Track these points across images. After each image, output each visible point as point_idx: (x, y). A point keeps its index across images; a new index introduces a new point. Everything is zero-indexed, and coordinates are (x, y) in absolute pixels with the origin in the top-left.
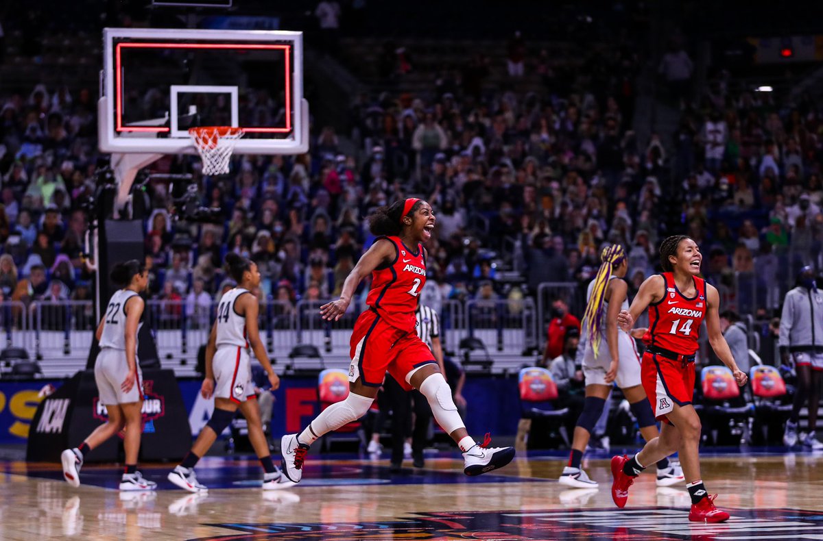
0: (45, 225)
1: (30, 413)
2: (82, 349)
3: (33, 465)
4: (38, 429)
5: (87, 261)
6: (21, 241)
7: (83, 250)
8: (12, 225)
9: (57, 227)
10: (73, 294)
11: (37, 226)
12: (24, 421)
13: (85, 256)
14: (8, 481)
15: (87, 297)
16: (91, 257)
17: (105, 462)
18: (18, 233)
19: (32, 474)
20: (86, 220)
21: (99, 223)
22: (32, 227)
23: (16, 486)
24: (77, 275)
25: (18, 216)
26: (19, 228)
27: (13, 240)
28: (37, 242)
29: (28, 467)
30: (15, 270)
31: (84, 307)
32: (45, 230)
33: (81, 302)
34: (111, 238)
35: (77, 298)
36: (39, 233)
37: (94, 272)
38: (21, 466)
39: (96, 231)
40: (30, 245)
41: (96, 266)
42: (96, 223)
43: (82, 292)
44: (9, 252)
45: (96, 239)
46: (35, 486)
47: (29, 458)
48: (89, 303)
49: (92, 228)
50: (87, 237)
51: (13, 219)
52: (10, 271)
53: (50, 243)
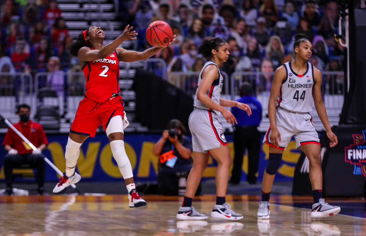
0: (305, 13)
1: (295, 158)
2: (334, 109)
3: (297, 198)
4: (301, 171)
5: (340, 41)
6: (287, 25)
7: (337, 32)
8: (280, 13)
9: (316, 14)
10: (327, 67)
11: (299, 14)
12: (290, 164)
13: (339, 37)
14: (277, 209)
15: (339, 69)
16: (343, 37)
17: (354, 197)
18: (285, 20)
19: (297, 205)
20: (338, 10)
21: (349, 11)
22: (295, 14)
23: (284, 214)
24: (330, 51)
25: (284, 7)
26: (285, 15)
27: (281, 25)
28: (299, 26)
29: (294, 200)
30: (282, 47)
31: (335, 76)
32: (305, 17)
33: (333, 73)
34: (359, 23)
35: (331, 69)
36: (301, 19)
37: (345, 49)
38: (288, 198)
39: (347, 17)
40: (294, 28)
41: (347, 45)
42: (347, 11)
43: (334, 64)
44: (278, 34)
45: (347, 24)
46: (299, 214)
47: (294, 193)
48: (341, 73)
49: (344, 15)
50: (340, 22)
51: (281, 9)
52: (279, 49)
53: (309, 27)
